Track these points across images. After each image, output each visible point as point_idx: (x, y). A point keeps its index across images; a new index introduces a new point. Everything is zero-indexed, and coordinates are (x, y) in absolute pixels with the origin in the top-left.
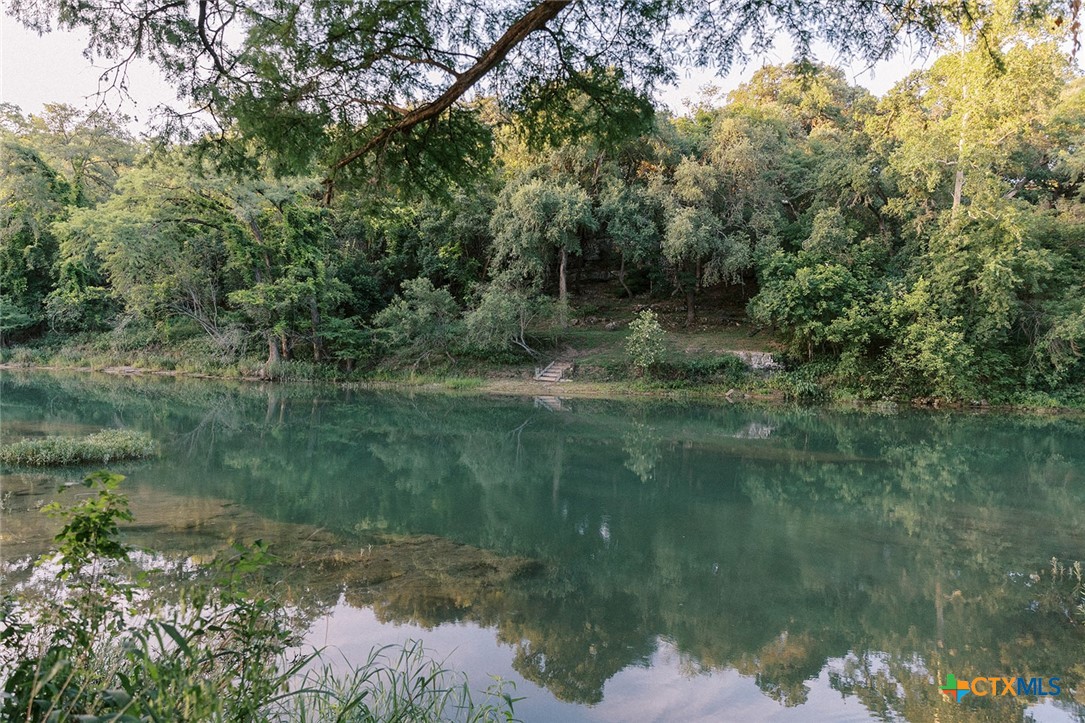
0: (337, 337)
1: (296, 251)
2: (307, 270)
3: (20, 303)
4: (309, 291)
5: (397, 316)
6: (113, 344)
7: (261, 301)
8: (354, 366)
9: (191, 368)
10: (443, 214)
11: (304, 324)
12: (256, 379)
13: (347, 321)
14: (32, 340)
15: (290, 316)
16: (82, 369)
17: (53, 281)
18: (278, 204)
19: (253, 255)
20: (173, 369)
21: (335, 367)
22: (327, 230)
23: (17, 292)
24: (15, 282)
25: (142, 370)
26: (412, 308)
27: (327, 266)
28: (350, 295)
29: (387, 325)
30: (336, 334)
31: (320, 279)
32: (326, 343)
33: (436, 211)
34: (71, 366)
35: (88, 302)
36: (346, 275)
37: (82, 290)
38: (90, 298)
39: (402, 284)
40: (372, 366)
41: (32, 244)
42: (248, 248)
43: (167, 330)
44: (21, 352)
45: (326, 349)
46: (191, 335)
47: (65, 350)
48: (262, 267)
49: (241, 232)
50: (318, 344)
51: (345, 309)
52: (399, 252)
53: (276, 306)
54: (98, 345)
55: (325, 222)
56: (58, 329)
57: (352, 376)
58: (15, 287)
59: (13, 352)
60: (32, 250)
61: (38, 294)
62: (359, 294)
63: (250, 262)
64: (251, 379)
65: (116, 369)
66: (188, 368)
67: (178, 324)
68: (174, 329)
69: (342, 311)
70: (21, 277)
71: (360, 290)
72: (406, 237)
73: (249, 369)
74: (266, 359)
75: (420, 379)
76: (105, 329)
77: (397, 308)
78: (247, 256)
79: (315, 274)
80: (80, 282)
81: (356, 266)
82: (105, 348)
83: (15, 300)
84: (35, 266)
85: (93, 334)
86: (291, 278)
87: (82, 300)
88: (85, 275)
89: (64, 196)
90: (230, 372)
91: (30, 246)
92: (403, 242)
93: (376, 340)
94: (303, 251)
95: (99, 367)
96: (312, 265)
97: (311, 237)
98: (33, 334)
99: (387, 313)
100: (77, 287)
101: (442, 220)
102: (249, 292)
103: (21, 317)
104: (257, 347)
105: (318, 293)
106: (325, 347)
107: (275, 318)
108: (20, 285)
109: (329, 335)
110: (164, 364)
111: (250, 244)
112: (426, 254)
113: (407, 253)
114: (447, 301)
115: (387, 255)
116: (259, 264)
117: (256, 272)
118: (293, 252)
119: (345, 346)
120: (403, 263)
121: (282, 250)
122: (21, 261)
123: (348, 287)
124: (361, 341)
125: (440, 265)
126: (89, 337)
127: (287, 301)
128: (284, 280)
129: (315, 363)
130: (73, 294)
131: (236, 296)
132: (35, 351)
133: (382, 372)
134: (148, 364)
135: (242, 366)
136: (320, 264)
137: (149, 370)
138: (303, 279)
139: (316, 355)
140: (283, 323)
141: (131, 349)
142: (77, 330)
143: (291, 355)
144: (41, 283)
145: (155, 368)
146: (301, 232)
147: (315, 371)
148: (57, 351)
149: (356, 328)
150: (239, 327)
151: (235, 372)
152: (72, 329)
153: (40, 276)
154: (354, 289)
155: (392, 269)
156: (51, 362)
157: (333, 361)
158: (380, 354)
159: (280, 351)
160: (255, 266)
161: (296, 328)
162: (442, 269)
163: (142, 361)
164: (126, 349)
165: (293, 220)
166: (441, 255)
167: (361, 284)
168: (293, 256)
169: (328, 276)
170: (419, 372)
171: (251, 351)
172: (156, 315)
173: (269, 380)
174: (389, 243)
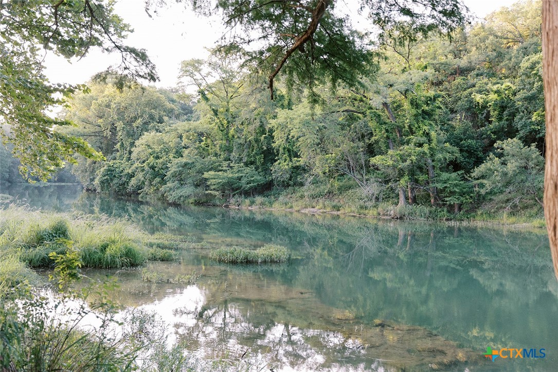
0: (446, 187)
1: (416, 126)
2: (424, 139)
3: (260, 170)
4: (424, 153)
5: (490, 170)
6: (306, 194)
7: (390, 162)
8: (460, 209)
9: (349, 210)
10: (535, 86)
11: (422, 177)
12: (389, 218)
13: (454, 175)
14: (266, 193)
15: (412, 173)
16: (289, 210)
17: (276, 156)
18: (404, 92)
19: (387, 131)
20: (339, 210)
21: (445, 209)
22: (440, 108)
23: (258, 163)
24: (258, 157)
25: (321, 211)
26: (504, 163)
27: (439, 134)
28: (458, 155)
29: (483, 177)
30: (445, 185)
31: (433, 145)
32: (439, 192)
33: (530, 84)
34: (283, 208)
35: (294, 168)
36: (456, 141)
37: (291, 160)
38: (294, 165)
39: (495, 145)
40: (473, 209)
41: (265, 134)
42: (384, 126)
43: (337, 184)
44: (259, 199)
45: (439, 196)
46: (350, 187)
47: (281, 198)
48: (394, 139)
49: (379, 115)
50: (433, 193)
51: (455, 166)
52: (500, 119)
53: (401, 165)
54: (299, 194)
55: (438, 103)
56: (278, 185)
57: (458, 216)
58: (258, 160)
59: (255, 199)
60: (265, 138)
61: (269, 164)
62: (465, 154)
63: (385, 136)
64: (385, 217)
65: (307, 210)
66: (347, 210)
67: (345, 180)
68: (341, 184)
69: (451, 167)
70: (261, 154)
71: (467, 151)
72: (506, 107)
73: (384, 210)
74: (397, 204)
75: (513, 219)
76: (302, 184)
77: (491, 163)
78: (383, 132)
79: (430, 141)
80: (290, 156)
81: (464, 133)
82: (302, 197)
83: (257, 169)
84: (267, 148)
85: (296, 188)
86: (412, 145)
87: (290, 167)
88: (293, 151)
89: (281, 103)
90: (372, 212)
91: (264, 135)
92: (504, 111)
93: (477, 189)
94: (421, 125)
95: (297, 209)
96: (427, 135)
97: (427, 115)
98: (266, 189)
99: (482, 168)
100: (288, 159)
101: (534, 91)
102: (383, 157)
103: (259, 178)
104: (390, 196)
105: (432, 155)
106: (437, 195)
107: (401, 175)
108: (260, 159)
109: (440, 186)
110: (334, 207)
111: (385, 123)
112: (521, 119)
113: (507, 120)
114: (534, 156)
115: (490, 122)
116: (391, 137)
117: (390, 142)
118: (414, 126)
119: (452, 193)
120: (503, 128)
121: (406, 127)
122: (260, 144)
123: (456, 149)
124: (465, 190)
125: (533, 127)
126: (294, 190)
127: (408, 162)
128: (406, 147)
129: (431, 206)
130: (286, 163)
131: (376, 160)
132: (266, 199)
133: (482, 214)
134: (325, 207)
135: (380, 209)
136: (433, 134)
137: (325, 211)
138: (421, 145)
139: (432, 200)
140: (406, 178)
141: (316, 197)
142: (288, 185)
143: (415, 200)
144: (270, 157)
145: (328, 209)
146: (420, 111)
147: (430, 212)
148: (277, 199)
149: (462, 180)
150: (377, 181)
151: (375, 213)
152: (286, 185)
153: (270, 153)
154: (461, 151)
155: (494, 133)
156: (273, 206)
157: (444, 205)
158: (480, 200)
159: (407, 198)
160: (389, 138)
161: (417, 181)
162: (534, 130)
163: (321, 205)
164: (313, 197)
165: (414, 104)
166: (533, 119)
167: (468, 146)
168: (414, 129)
169: (439, 142)
170: (512, 214)
171: (387, 198)
172: (330, 175)
173: (397, 218)
174: (492, 113)
